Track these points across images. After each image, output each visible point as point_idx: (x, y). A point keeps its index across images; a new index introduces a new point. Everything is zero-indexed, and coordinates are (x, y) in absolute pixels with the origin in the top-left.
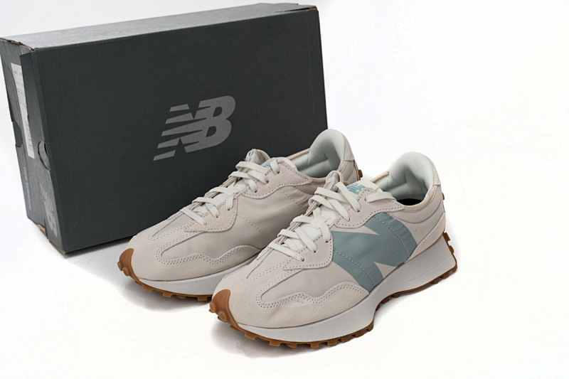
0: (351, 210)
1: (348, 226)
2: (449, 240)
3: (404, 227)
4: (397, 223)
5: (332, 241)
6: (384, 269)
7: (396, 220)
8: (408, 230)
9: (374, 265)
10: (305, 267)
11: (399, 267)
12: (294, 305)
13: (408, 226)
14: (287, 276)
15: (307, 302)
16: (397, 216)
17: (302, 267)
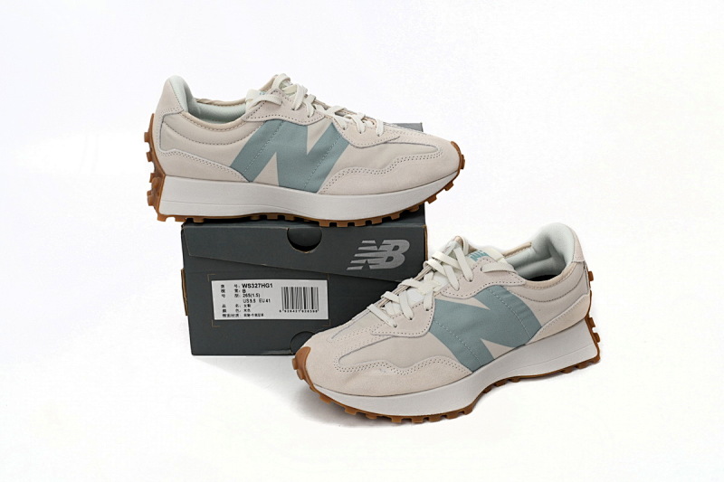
0: (463, 278)
1: (455, 296)
2: (594, 326)
3: (523, 304)
4: (515, 299)
5: (433, 310)
6: (494, 348)
7: (514, 296)
8: (528, 309)
9: (481, 342)
10: (396, 334)
11: (517, 348)
12: (375, 372)
13: (529, 303)
14: (374, 341)
15: (390, 372)
16: (516, 291)
17: (392, 334)
